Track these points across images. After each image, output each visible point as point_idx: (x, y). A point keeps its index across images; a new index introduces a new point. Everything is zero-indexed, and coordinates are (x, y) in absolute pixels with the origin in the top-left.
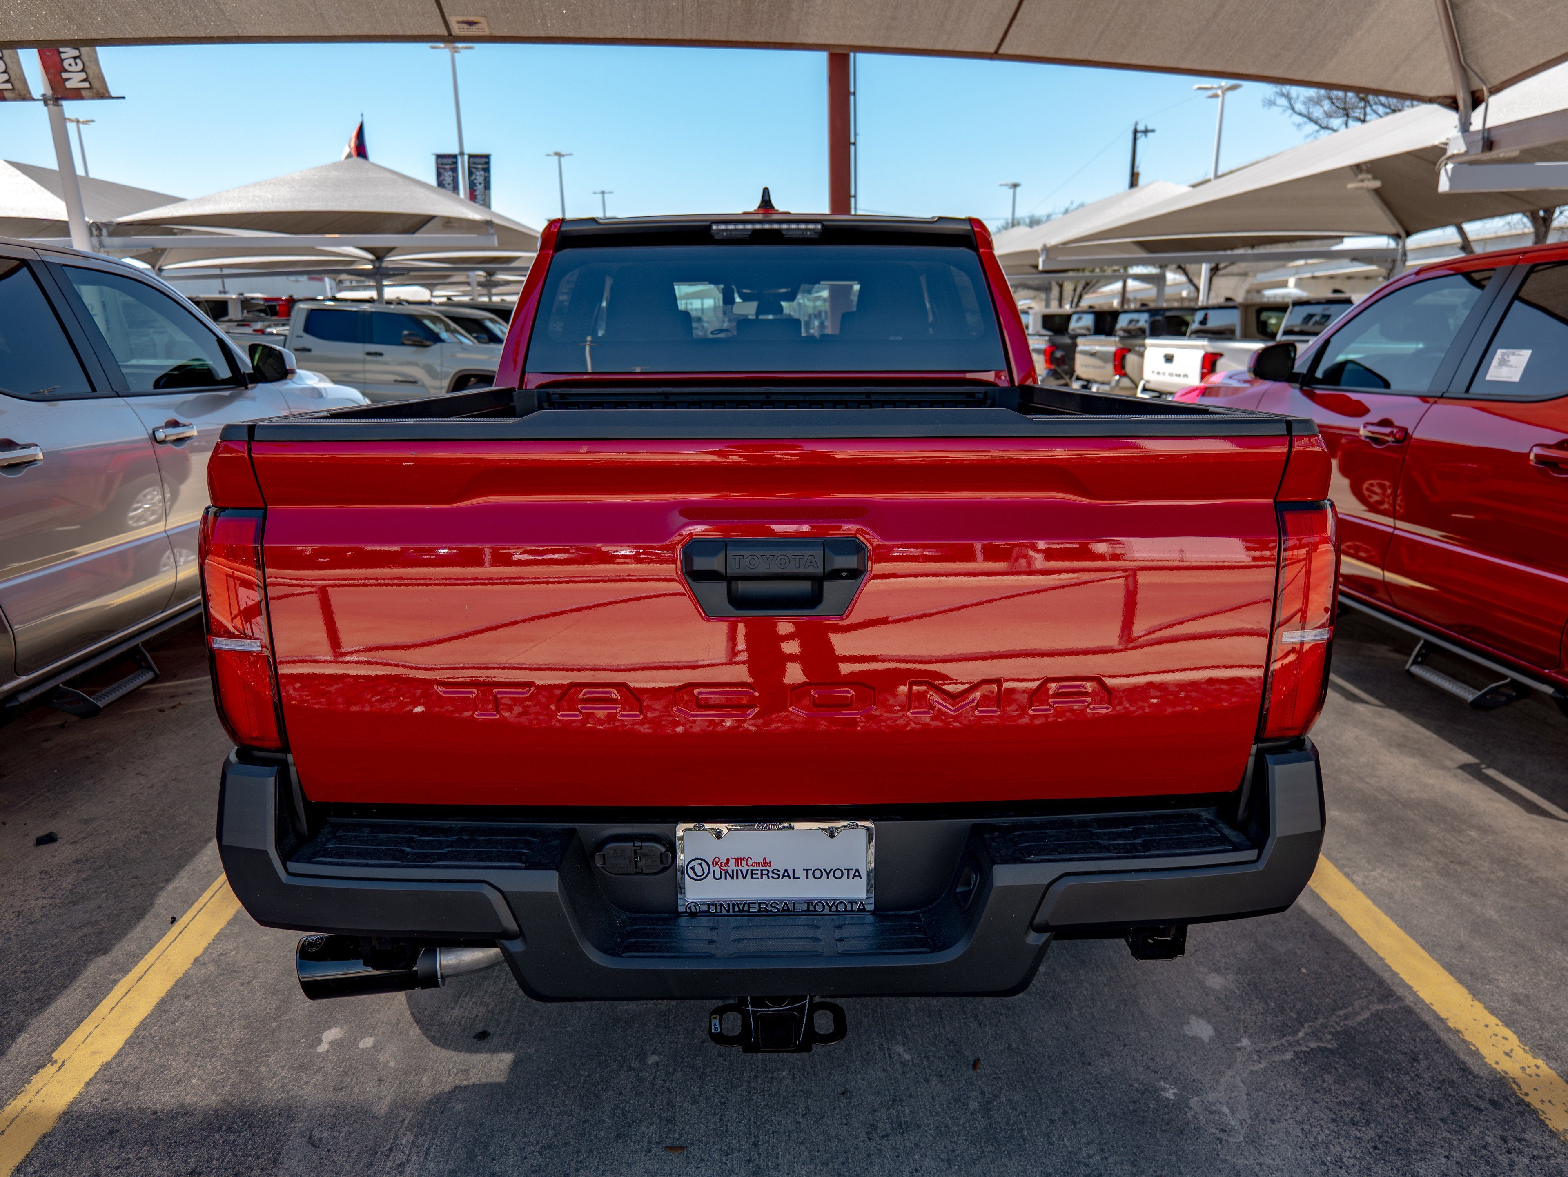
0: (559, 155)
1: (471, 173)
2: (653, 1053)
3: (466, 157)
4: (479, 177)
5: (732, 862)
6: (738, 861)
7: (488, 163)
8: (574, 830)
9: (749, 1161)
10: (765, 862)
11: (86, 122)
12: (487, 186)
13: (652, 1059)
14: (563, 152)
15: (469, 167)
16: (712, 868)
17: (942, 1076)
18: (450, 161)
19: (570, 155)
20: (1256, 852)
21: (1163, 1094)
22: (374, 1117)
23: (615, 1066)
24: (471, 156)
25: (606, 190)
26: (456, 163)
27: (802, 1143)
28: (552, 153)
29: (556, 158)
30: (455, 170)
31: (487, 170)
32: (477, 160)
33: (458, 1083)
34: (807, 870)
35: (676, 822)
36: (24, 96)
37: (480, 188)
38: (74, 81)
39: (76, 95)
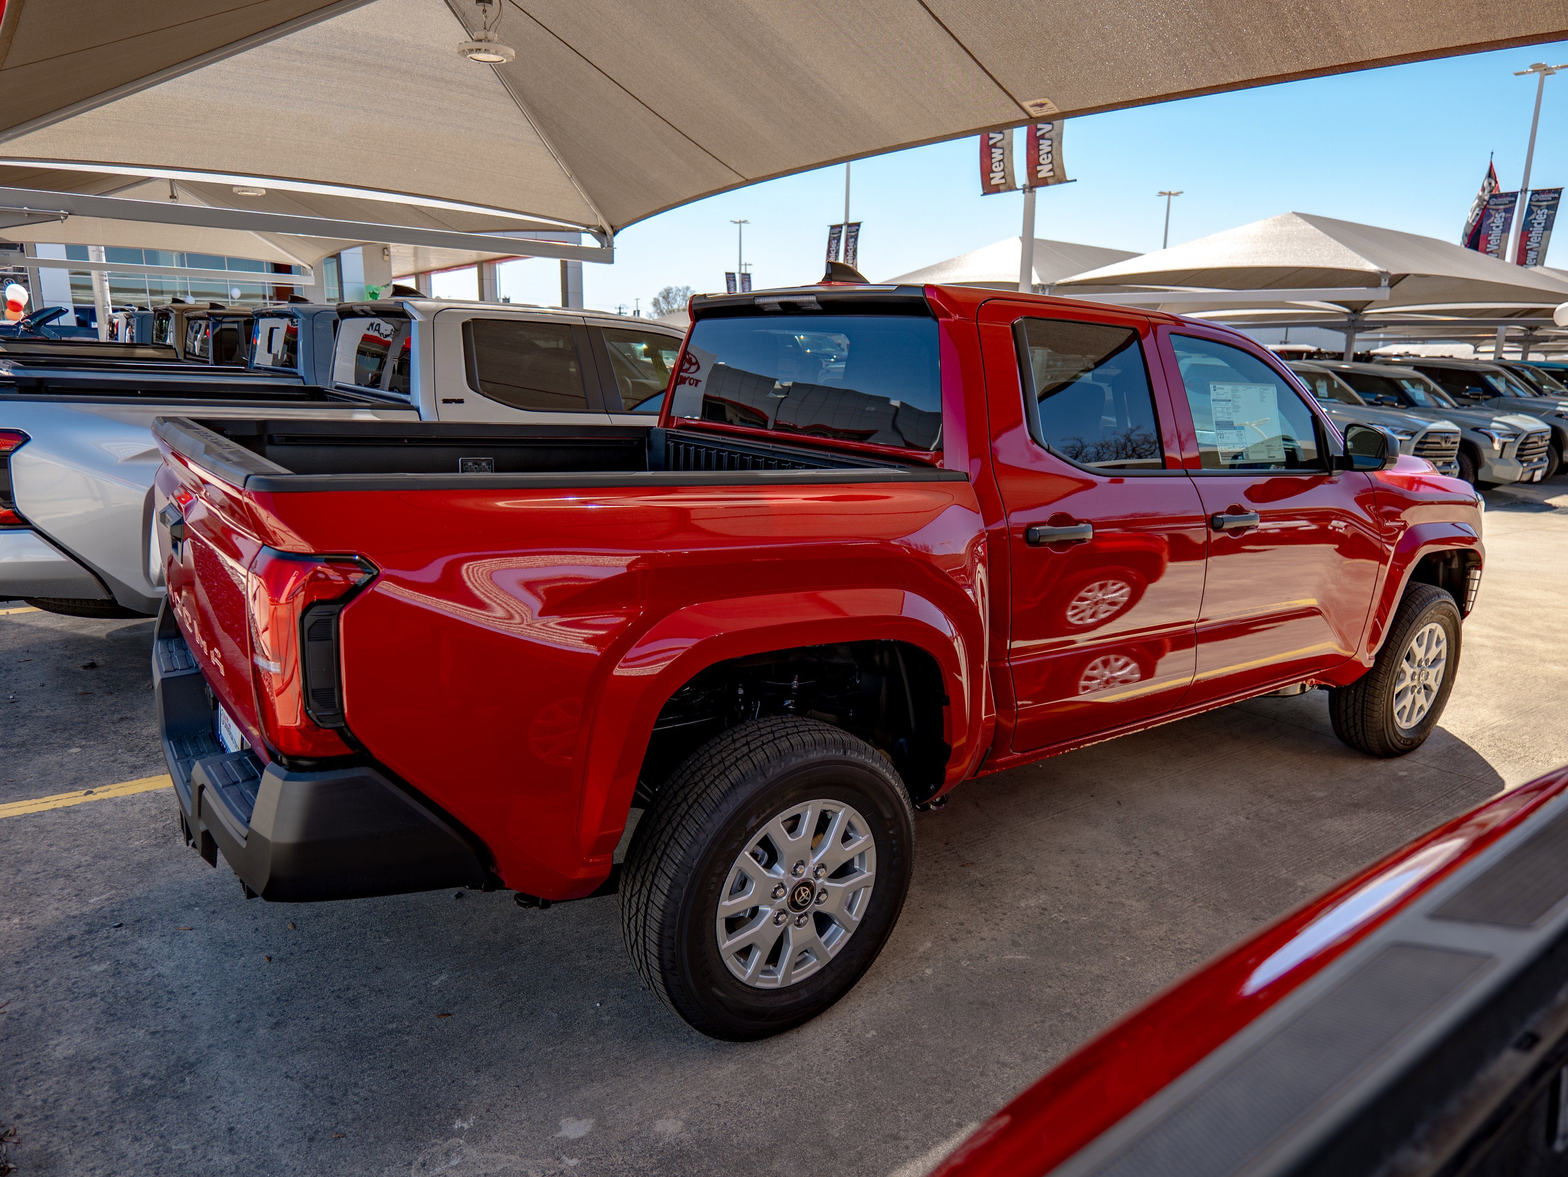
1: (1530, 212)
3: (1529, 194)
4: (1540, 217)
7: (1556, 199)
11: (1176, 194)
12: (1548, 226)
15: (1529, 205)
18: (1507, 200)
24: (1535, 193)
26: (1513, 202)
30: (1510, 211)
31: (1553, 207)
32: (1543, 197)
36: (1012, 188)
37: (1537, 229)
38: (1044, 172)
39: (1044, 182)
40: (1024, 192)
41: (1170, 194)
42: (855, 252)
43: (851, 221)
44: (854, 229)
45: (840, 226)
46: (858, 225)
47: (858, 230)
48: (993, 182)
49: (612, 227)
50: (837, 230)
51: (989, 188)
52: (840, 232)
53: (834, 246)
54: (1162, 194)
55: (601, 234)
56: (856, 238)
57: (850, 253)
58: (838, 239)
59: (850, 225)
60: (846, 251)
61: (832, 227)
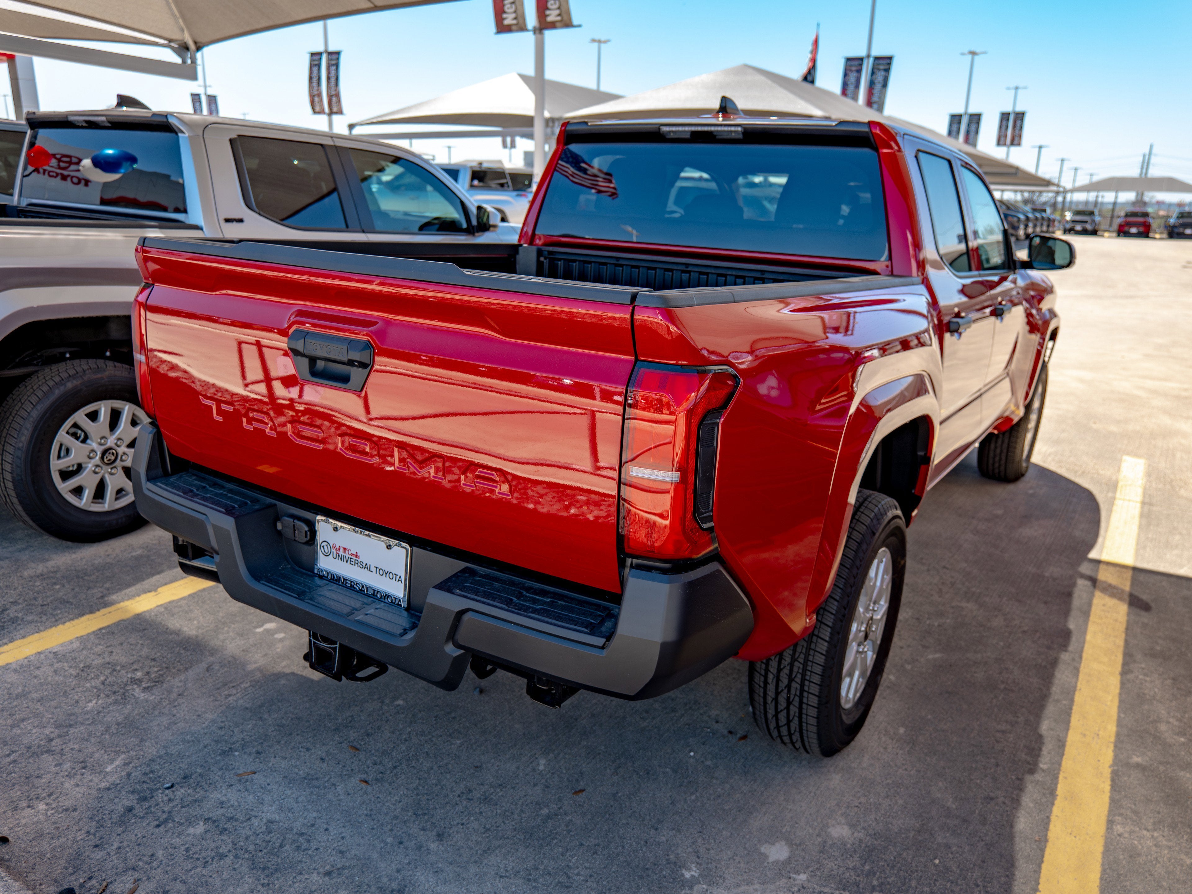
0: (973, 53)
1: (873, 73)
2: (403, 700)
3: (871, 60)
4: (880, 77)
5: (341, 549)
6: (345, 549)
7: (889, 64)
8: (275, 505)
9: (382, 773)
10: (356, 556)
11: (606, 42)
12: (885, 84)
13: (400, 702)
14: (978, 51)
15: (873, 68)
16: (332, 550)
17: (548, 787)
18: (857, 63)
19: (984, 53)
20: (604, 640)
21: (684, 871)
22: (244, 670)
23: (376, 697)
24: (877, 58)
25: (1020, 85)
26: (861, 65)
27: (420, 779)
28: (966, 51)
29: (970, 56)
30: (859, 71)
31: (887, 70)
32: (881, 62)
33: (296, 671)
34: (377, 568)
35: (318, 514)
36: (522, 28)
37: (878, 87)
38: (552, 16)
39: (553, 26)
40: (535, 33)
41: (600, 42)
42: (337, 79)
43: (331, 49)
44: (334, 57)
45: (320, 54)
46: (338, 53)
47: (338, 59)
48: (506, 22)
49: (195, 43)
50: (317, 57)
51: (502, 28)
52: (320, 59)
53: (315, 73)
54: (594, 41)
55: (183, 49)
56: (337, 65)
57: (333, 80)
58: (319, 66)
59: (330, 54)
60: (328, 78)
61: (313, 54)
